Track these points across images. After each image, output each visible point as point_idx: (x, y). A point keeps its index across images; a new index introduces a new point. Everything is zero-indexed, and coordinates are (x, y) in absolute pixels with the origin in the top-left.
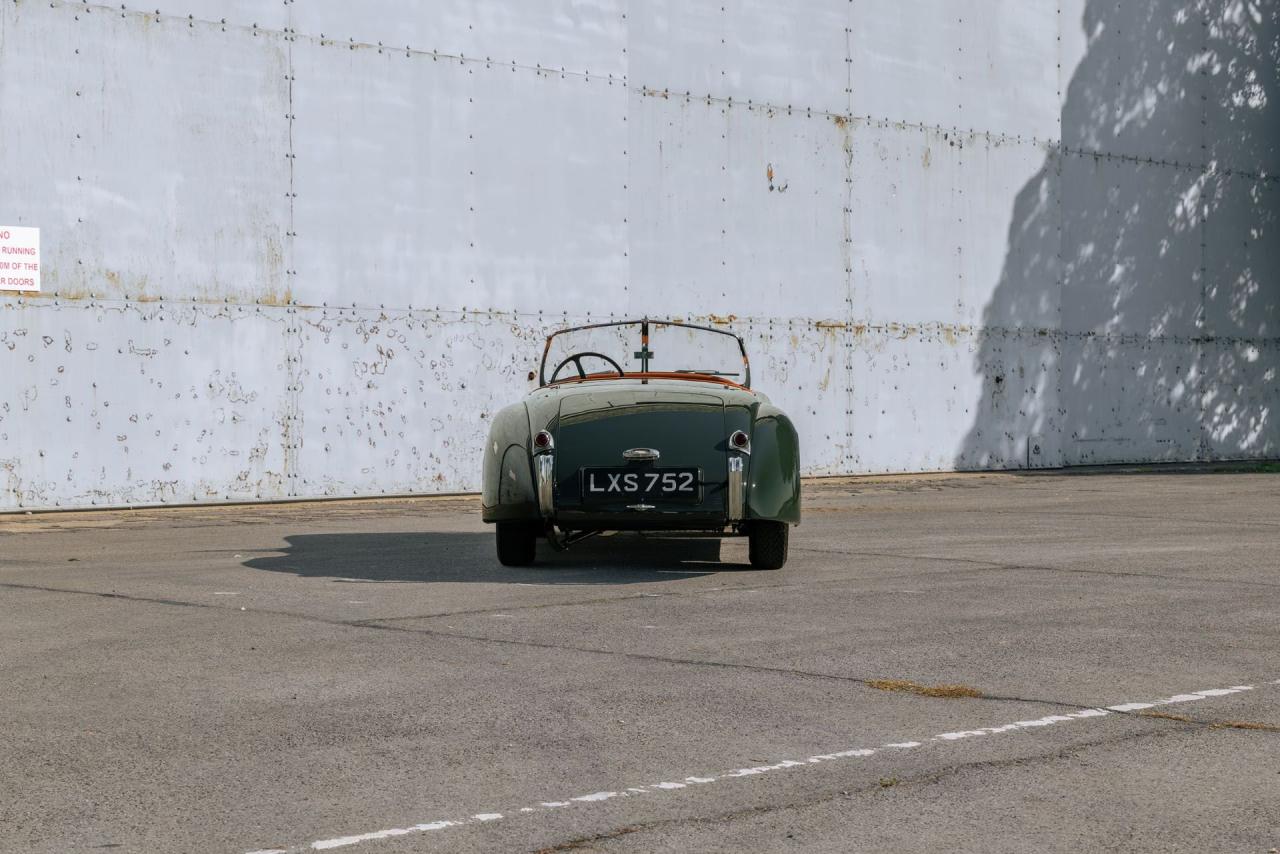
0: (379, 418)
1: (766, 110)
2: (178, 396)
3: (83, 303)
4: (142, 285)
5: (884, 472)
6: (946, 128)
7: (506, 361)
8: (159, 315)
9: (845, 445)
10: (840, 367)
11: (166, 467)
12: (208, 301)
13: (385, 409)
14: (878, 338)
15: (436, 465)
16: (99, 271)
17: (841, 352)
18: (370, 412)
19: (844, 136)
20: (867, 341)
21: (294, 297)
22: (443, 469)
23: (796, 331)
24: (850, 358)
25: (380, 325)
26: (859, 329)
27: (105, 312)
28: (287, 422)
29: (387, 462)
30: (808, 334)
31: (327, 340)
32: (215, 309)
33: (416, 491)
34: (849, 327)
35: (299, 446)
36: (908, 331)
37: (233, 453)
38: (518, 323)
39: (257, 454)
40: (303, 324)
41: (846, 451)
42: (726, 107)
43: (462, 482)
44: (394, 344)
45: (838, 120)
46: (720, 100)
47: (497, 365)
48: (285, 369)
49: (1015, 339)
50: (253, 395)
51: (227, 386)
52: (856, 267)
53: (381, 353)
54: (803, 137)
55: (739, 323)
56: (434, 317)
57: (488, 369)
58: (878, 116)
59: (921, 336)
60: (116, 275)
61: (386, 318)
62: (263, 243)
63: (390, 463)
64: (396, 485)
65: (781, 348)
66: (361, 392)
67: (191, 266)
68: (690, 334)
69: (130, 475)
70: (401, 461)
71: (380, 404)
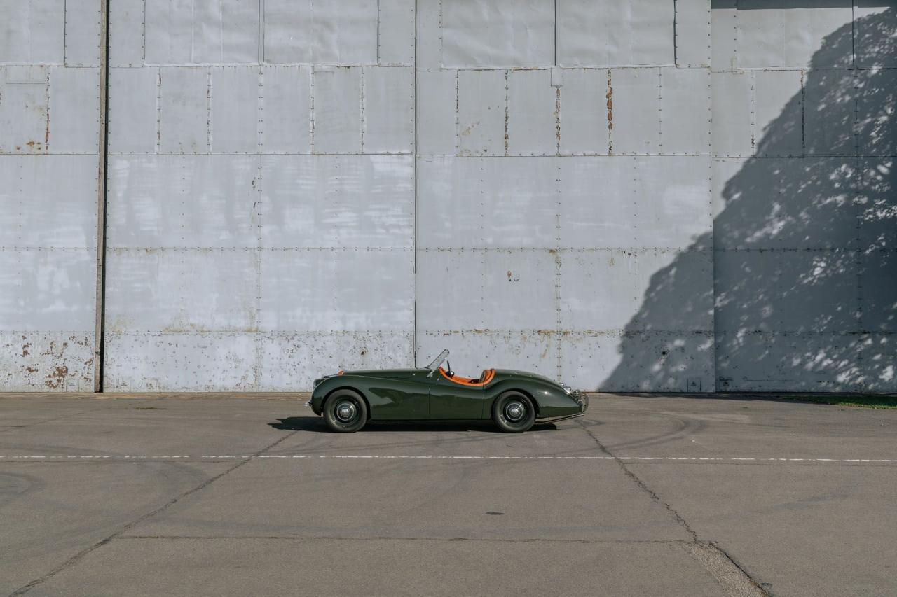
1: (507, 251)
2: (215, 360)
3: (183, 333)
4: (203, 326)
6: (625, 248)
7: (351, 348)
8: (209, 336)
10: (553, 348)
11: (210, 381)
13: (296, 364)
14: (578, 336)
16: (188, 324)
17: (554, 342)
18: (290, 365)
19: (555, 257)
20: (570, 338)
21: (260, 329)
23: (526, 334)
24: (560, 344)
25: (294, 337)
26: (565, 333)
27: (190, 335)
28: (256, 368)
30: (533, 336)
31: (272, 342)
32: (229, 334)
34: (559, 332)
35: (260, 375)
36: (598, 333)
37: (235, 377)
38: (358, 335)
39: (243, 378)
40: (263, 337)
42: (484, 252)
44: (301, 343)
45: (551, 251)
47: (347, 350)
48: (256, 351)
49: (677, 335)
50: (243, 360)
51: (233, 357)
52: (564, 308)
53: (295, 346)
54: (530, 259)
55: (491, 332)
56: (318, 334)
57: (343, 351)
58: (578, 247)
60: (193, 325)
61: (297, 335)
62: (248, 314)
63: (298, 382)
64: (301, 388)
65: (516, 341)
66: (286, 358)
67: (221, 321)
68: (464, 336)
69: (197, 383)
70: (303, 381)
71: (294, 363)
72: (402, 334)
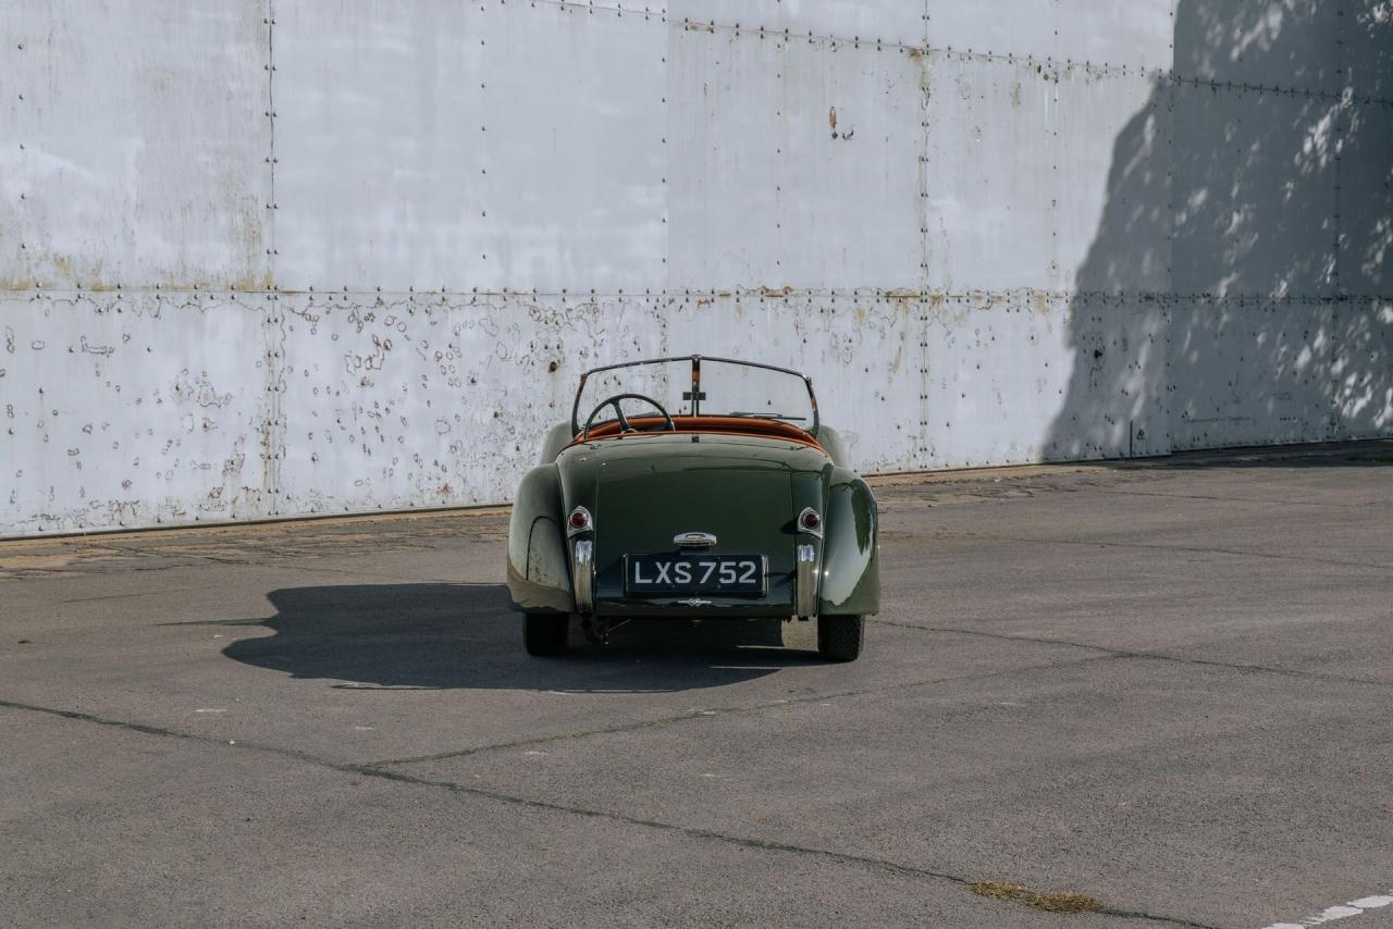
0: (375, 422)
1: (829, 43)
2: (139, 401)
3: (28, 294)
4: (97, 271)
5: (963, 465)
6: (1040, 58)
7: (523, 350)
8: (117, 306)
9: (918, 436)
10: (913, 343)
11: (126, 485)
12: (175, 289)
13: (381, 411)
14: (957, 308)
15: (442, 474)
16: (47, 258)
17: (915, 326)
18: (365, 414)
19: (920, 72)
20: (945, 312)
21: (275, 281)
22: (448, 478)
23: (863, 303)
24: (925, 333)
25: (375, 312)
26: (936, 299)
27: (53, 304)
28: (269, 427)
29: (385, 472)
30: (877, 307)
31: (313, 331)
32: (183, 298)
33: (419, 505)
34: (924, 297)
35: (281, 456)
36: (993, 300)
37: (204, 467)
38: (538, 305)
39: (232, 467)
40: (287, 313)
41: (920, 443)
42: (781, 40)
43: (472, 492)
44: (393, 334)
45: (914, 53)
46: (776, 33)
47: (514, 356)
48: (265, 367)
49: (1117, 306)
50: (228, 398)
51: (197, 388)
52: (934, 226)
53: (378, 344)
54: (872, 74)
55: (796, 296)
56: (439, 301)
57: (503, 359)
58: (960, 47)
59: (1007, 305)
60: (66, 260)
61: (382, 303)
62: (239, 219)
63: (388, 473)
64: (395, 498)
65: (844, 324)
66: (354, 390)
67: (155, 248)
68: (739, 310)
69: (83, 495)
70: (400, 471)
71: (376, 404)
72: (643, 302)
